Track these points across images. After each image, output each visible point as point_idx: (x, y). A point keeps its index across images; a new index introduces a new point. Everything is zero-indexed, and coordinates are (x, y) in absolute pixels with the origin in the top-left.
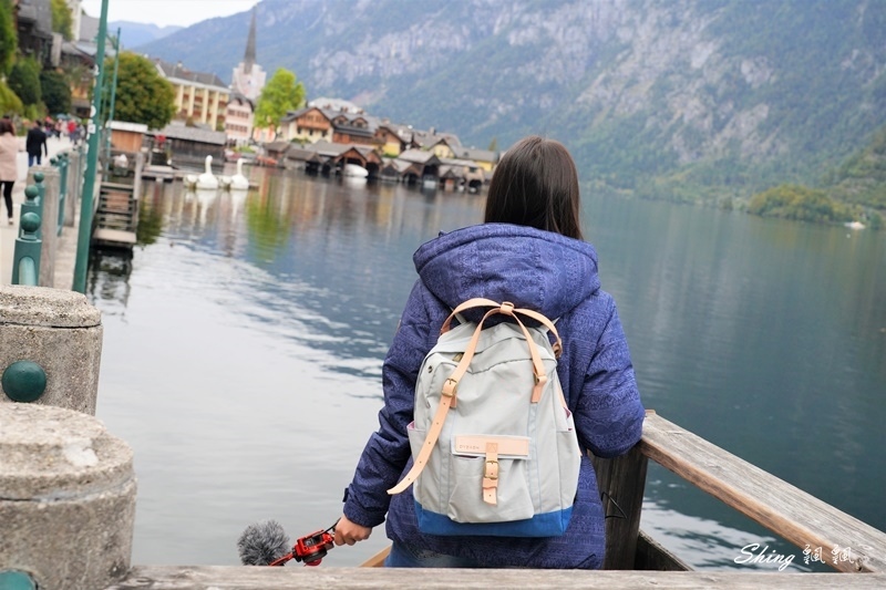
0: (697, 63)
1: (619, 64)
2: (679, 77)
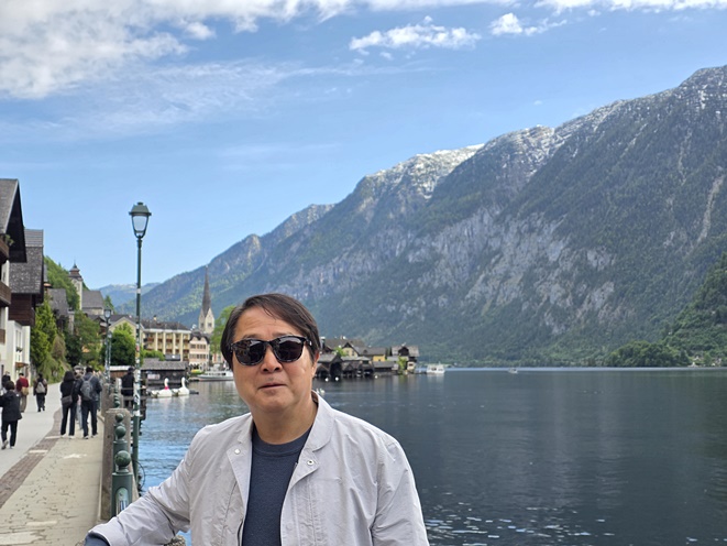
0: (553, 258)
1: (494, 266)
2: (541, 269)
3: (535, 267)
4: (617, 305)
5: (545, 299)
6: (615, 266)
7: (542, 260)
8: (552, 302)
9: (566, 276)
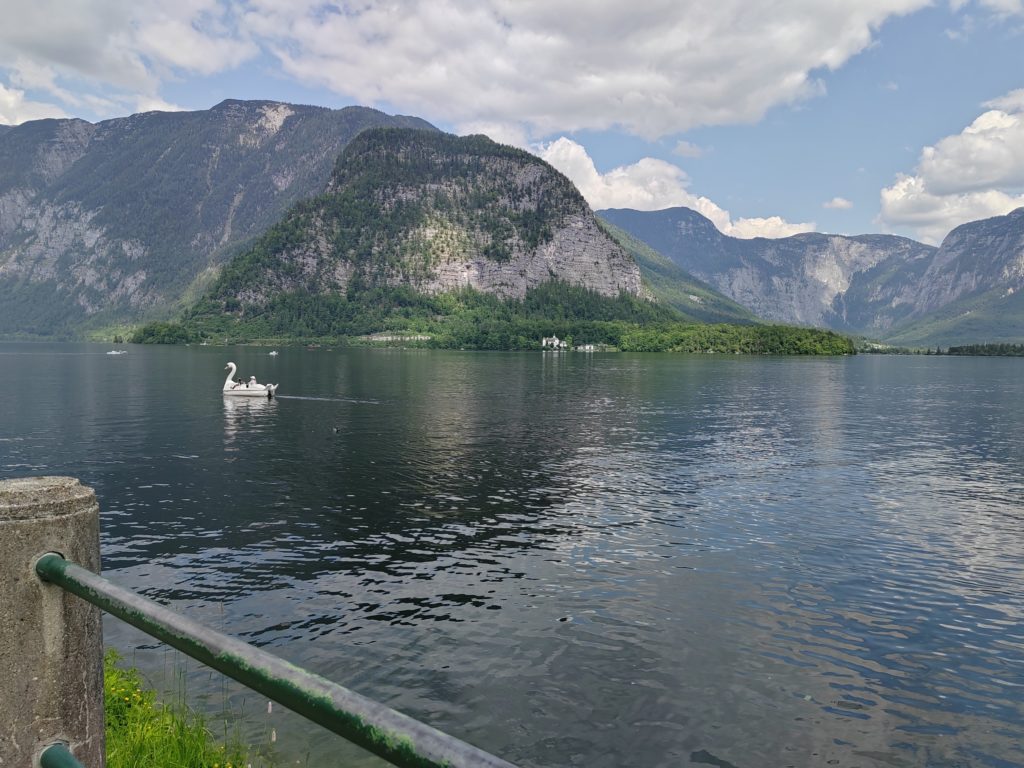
0: (89, 243)
1: (28, 246)
2: (76, 254)
3: (71, 251)
4: (148, 291)
5: (80, 281)
6: (148, 257)
7: (78, 245)
8: (87, 283)
9: (101, 261)
